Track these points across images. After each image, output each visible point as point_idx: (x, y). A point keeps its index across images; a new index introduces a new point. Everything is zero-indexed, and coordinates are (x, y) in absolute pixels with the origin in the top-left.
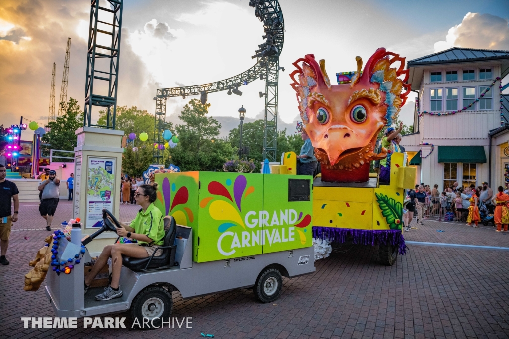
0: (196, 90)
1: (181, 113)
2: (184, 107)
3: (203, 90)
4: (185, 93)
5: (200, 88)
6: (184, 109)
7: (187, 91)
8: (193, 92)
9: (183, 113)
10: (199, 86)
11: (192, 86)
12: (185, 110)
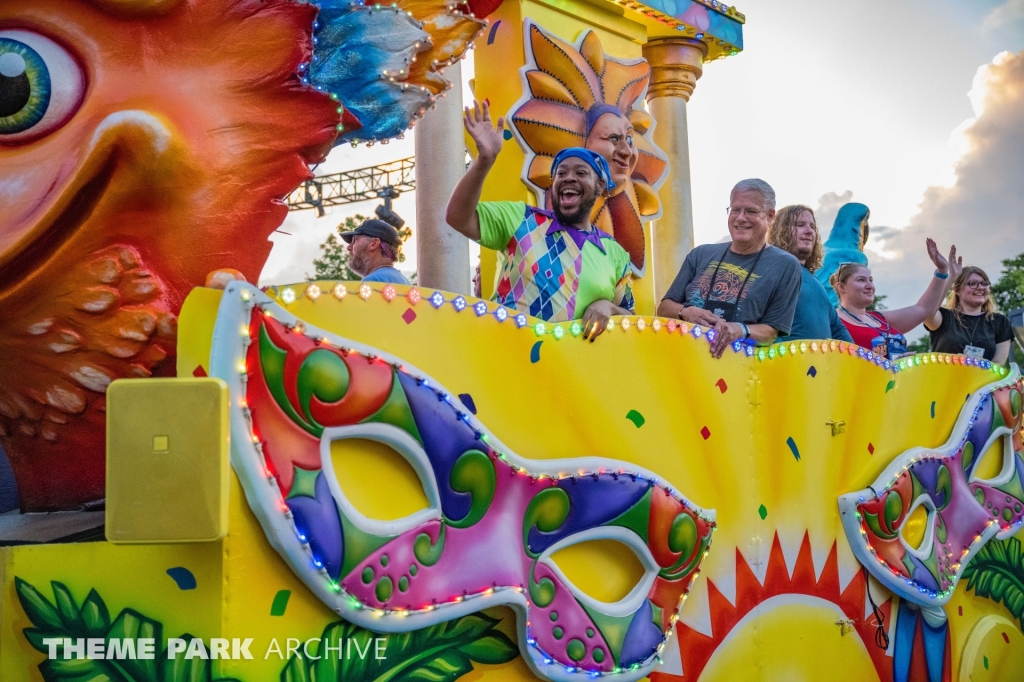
0: (361, 186)
1: (315, 266)
2: (323, 246)
3: (383, 182)
4: (321, 199)
5: (372, 176)
6: (323, 252)
7: (327, 191)
8: (351, 191)
9: (321, 266)
10: (369, 172)
11: (345, 174)
12: (326, 256)
